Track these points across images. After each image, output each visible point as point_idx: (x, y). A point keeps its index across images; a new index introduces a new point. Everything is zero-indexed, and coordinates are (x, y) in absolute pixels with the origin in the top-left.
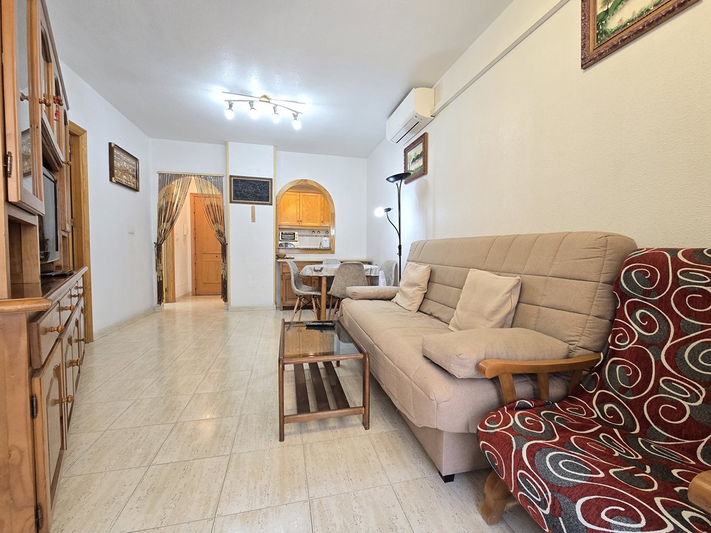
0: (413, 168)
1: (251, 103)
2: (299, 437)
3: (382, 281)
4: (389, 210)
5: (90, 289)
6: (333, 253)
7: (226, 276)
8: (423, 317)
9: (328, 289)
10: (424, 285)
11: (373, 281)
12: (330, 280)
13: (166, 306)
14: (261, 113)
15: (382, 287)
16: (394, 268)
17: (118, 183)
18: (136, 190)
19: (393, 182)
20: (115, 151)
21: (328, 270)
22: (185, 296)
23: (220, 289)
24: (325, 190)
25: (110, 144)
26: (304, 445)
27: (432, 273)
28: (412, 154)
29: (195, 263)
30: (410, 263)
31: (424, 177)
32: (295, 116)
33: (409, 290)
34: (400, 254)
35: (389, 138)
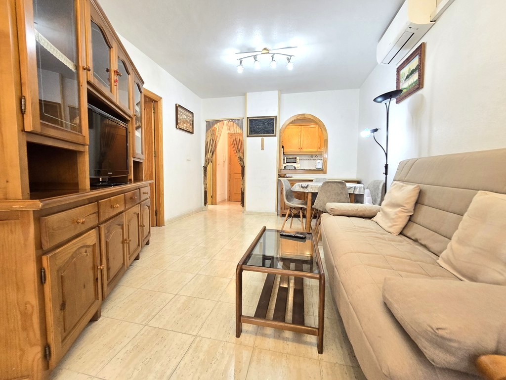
0: (405, 85)
1: (255, 57)
2: (253, 337)
3: (367, 199)
4: (376, 130)
5: (163, 194)
6: (325, 173)
7: (244, 190)
8: (405, 243)
9: (313, 204)
10: (410, 206)
11: (357, 198)
12: (314, 195)
13: (210, 207)
14: (264, 64)
15: (367, 205)
16: (381, 187)
17: (180, 129)
18: (192, 133)
19: (381, 102)
20: (179, 109)
21: (313, 187)
22: (223, 202)
23: (240, 198)
24: (320, 121)
25: (176, 104)
26: (254, 348)
27: (421, 193)
28: (405, 71)
29: (230, 180)
30: (395, 182)
31: (420, 92)
32: (289, 60)
33: (391, 211)
34: (386, 174)
35: (379, 61)
